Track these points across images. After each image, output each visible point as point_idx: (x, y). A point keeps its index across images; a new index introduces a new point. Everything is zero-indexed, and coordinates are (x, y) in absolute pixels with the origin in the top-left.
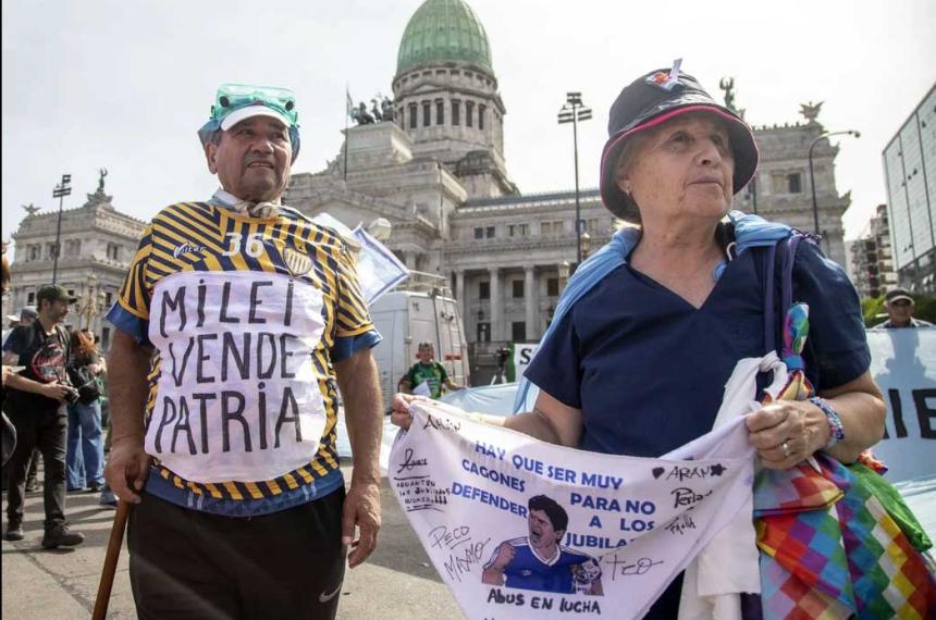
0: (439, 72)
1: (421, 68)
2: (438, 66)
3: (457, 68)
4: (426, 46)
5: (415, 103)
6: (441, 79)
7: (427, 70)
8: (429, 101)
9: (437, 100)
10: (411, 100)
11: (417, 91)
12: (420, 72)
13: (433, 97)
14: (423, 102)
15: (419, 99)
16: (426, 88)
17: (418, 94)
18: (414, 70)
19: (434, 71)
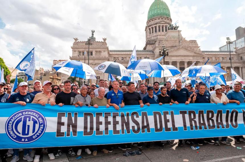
0: (165, 19)
1: (161, 17)
2: (165, 17)
3: (169, 19)
4: (161, 12)
5: (160, 26)
6: (165, 20)
7: (162, 18)
8: (163, 26)
9: (166, 26)
10: (159, 25)
11: (161, 23)
12: (161, 18)
13: (165, 25)
14: (162, 26)
15: (161, 25)
16: (163, 22)
17: (161, 24)
18: (159, 17)
19: (164, 18)
